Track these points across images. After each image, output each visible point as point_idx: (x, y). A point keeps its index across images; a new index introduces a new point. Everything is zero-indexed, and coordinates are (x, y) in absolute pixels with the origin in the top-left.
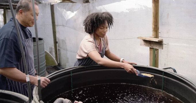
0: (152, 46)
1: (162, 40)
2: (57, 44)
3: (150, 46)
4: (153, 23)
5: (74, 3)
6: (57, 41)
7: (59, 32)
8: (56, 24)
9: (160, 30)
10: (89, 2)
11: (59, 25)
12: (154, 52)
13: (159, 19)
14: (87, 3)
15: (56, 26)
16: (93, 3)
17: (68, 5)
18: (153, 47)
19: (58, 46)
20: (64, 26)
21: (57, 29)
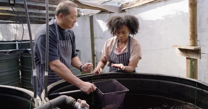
0: (188, 55)
1: (199, 49)
2: (95, 57)
3: (187, 56)
4: (190, 30)
5: (112, 14)
6: (95, 54)
7: (97, 44)
8: (95, 36)
9: (198, 38)
10: (125, 12)
11: (97, 37)
12: (191, 63)
13: (198, 25)
14: (123, 12)
15: (95, 39)
16: (129, 12)
17: (106, 16)
18: (190, 57)
19: (96, 59)
20: (102, 38)
21: (96, 41)
